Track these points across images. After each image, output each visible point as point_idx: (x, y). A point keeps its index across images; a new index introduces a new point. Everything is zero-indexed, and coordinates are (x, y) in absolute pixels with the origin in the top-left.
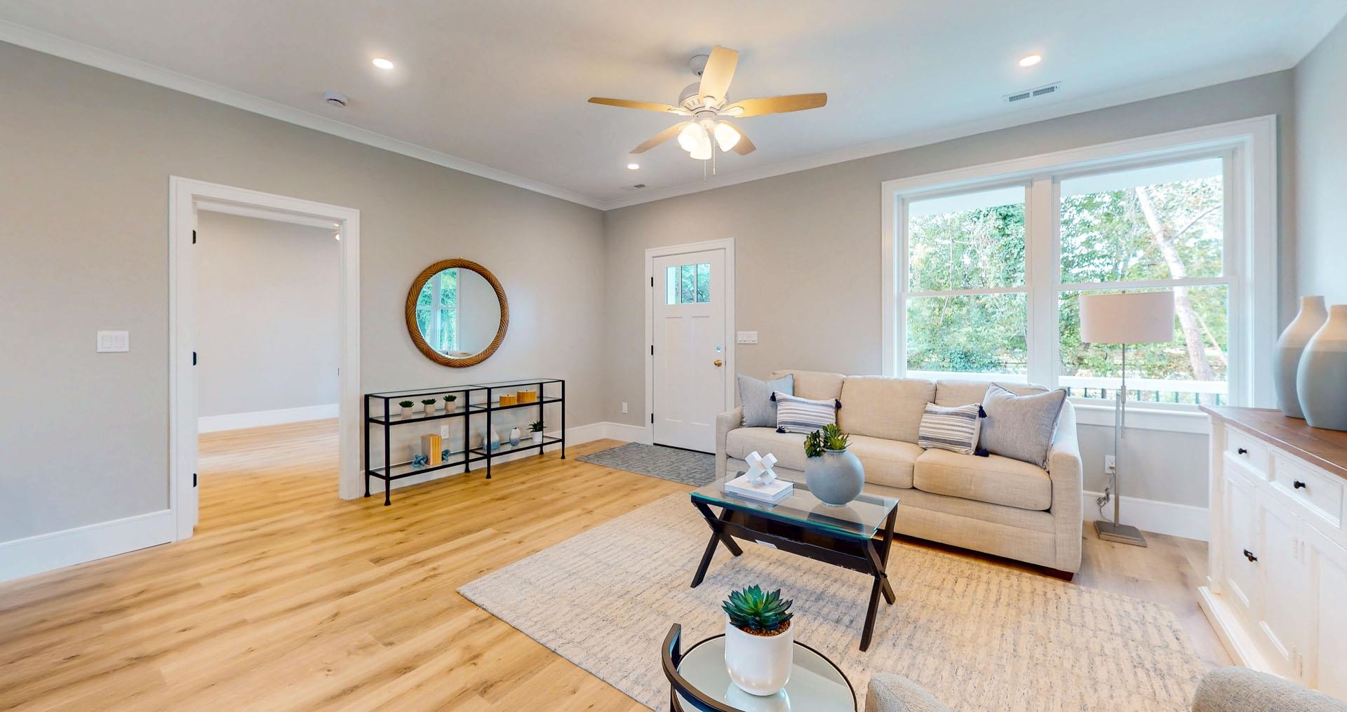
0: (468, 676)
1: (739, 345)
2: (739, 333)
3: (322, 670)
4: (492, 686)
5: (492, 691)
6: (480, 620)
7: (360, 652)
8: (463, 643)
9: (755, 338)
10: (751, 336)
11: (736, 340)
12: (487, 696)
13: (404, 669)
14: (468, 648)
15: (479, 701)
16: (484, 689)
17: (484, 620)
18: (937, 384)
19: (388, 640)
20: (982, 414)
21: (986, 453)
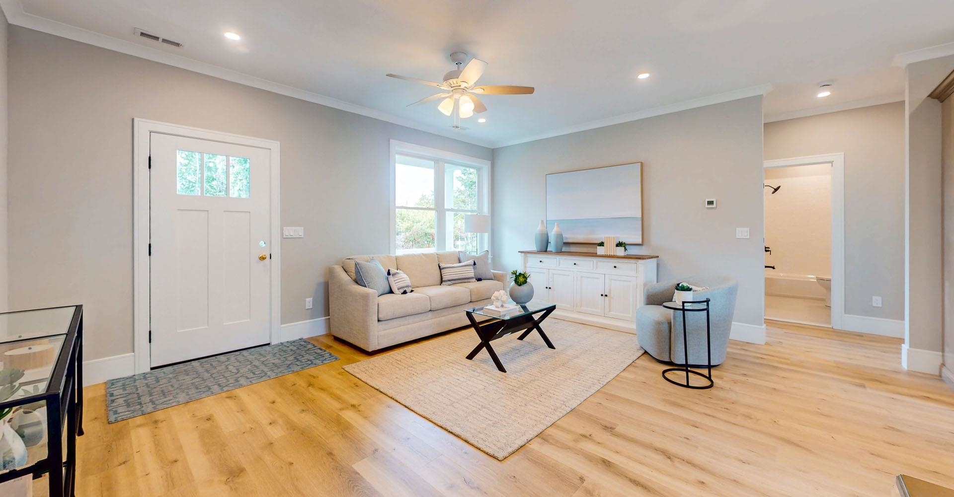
0: (602, 436)
1: (284, 239)
2: (284, 228)
4: (606, 427)
5: (608, 425)
8: (571, 444)
9: (301, 233)
10: (298, 231)
11: (282, 234)
12: (614, 427)
15: (620, 428)
16: (609, 429)
17: (544, 439)
18: (437, 254)
19: (579, 482)
20: (475, 264)
21: (479, 280)
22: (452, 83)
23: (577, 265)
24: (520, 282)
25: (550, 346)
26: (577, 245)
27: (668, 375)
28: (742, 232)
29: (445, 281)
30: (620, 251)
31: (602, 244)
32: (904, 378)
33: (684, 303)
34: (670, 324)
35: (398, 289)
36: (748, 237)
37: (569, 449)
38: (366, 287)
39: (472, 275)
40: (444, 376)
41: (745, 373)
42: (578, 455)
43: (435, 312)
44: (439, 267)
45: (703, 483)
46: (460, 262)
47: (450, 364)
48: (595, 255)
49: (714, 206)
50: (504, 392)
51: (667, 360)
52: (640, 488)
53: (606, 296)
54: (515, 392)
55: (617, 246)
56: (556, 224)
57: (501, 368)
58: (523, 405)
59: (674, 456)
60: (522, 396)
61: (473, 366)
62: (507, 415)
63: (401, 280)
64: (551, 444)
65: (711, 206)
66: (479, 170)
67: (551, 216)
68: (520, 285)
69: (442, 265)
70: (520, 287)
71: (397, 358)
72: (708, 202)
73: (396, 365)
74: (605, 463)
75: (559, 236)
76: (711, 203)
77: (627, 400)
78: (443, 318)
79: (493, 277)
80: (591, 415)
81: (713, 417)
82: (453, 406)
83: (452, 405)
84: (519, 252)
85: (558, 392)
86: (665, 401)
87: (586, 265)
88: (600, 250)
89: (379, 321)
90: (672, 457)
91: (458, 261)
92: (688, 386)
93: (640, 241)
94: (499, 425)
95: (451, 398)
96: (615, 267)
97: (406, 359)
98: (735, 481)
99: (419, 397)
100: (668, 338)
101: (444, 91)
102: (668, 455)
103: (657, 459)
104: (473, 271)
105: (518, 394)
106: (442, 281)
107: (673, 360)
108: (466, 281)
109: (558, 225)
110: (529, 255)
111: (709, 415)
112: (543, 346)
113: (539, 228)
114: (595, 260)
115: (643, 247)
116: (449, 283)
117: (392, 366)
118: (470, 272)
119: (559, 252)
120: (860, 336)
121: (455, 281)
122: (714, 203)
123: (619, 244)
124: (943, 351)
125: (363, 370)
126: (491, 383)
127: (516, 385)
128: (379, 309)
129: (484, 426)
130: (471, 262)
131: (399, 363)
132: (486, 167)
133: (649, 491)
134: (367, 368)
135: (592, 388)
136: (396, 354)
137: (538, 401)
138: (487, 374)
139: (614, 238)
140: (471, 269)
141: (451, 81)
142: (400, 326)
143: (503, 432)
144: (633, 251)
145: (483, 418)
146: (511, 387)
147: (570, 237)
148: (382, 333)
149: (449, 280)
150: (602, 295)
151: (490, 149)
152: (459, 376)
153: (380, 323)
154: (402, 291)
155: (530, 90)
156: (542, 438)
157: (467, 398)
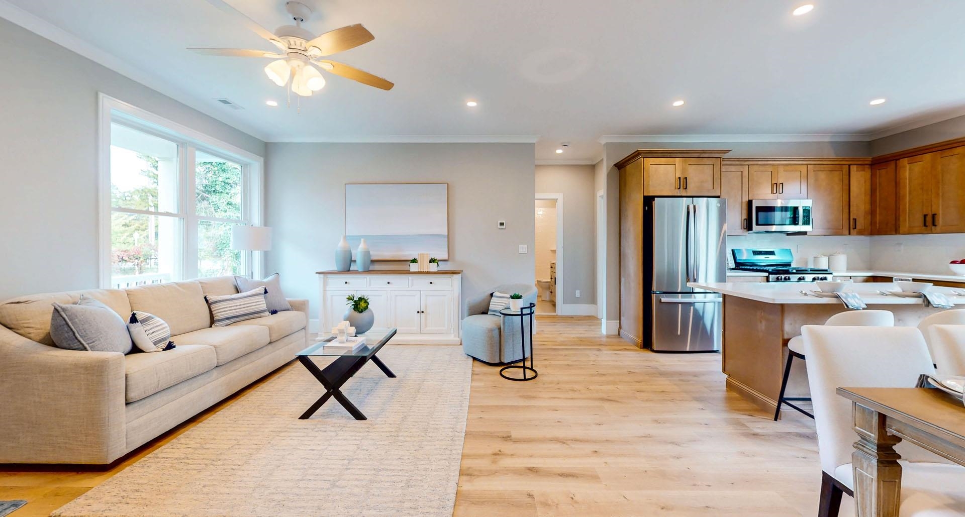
0: (507, 447)
3: (576, 502)
4: (503, 437)
5: (505, 435)
6: (469, 477)
7: (550, 502)
8: (494, 467)
12: (509, 435)
13: (533, 470)
14: (494, 462)
15: (515, 434)
16: (507, 438)
17: (468, 475)
18: (200, 283)
19: (530, 499)
20: (266, 292)
21: (274, 312)
22: (292, 42)
23: (391, 283)
24: (361, 308)
25: (390, 375)
26: (383, 263)
27: (504, 373)
28: (523, 249)
29: (219, 321)
30: (433, 267)
31: (414, 261)
32: (604, 340)
33: (522, 309)
34: (500, 329)
35: (155, 343)
36: (526, 252)
37: (496, 473)
38: (85, 349)
39: (263, 306)
40: (288, 453)
41: (545, 358)
42: (507, 474)
43: (223, 367)
44: (207, 301)
45: (596, 451)
46: (238, 291)
47: (282, 434)
48: (408, 272)
49: (504, 227)
50: (386, 443)
51: (497, 361)
52: (570, 478)
53: (423, 312)
54: (397, 438)
55: (430, 262)
56: (362, 239)
57: (359, 416)
58: (418, 448)
59: (567, 440)
60: (408, 439)
61: (319, 426)
62: (413, 468)
63: (158, 328)
64: (478, 476)
65: (502, 227)
66: (245, 166)
67: (352, 231)
68: (362, 312)
69: (212, 298)
70: (361, 314)
71: (177, 456)
72: (500, 223)
73: (185, 467)
74: (531, 470)
75: (367, 253)
76: (502, 224)
77: (497, 406)
78: (234, 374)
79: (289, 307)
80: (484, 432)
81: (558, 398)
82: (338, 486)
83: (334, 485)
84: (316, 273)
85: (439, 421)
86: (521, 397)
87: (400, 282)
88: (414, 267)
89: (127, 404)
90: (565, 441)
91: (233, 290)
92: (525, 379)
93: (446, 257)
94: (414, 483)
95: (326, 478)
96: (431, 283)
97: (196, 452)
98: (607, 440)
99: (276, 497)
100: (498, 342)
101: (279, 51)
102: (562, 441)
103: (556, 448)
104: (265, 302)
105: (402, 438)
106: (212, 321)
107: (503, 361)
108: (256, 315)
109: (365, 242)
110: (329, 276)
111: (554, 398)
112: (382, 378)
113: (341, 244)
114: (410, 277)
115: (449, 263)
116: (228, 322)
117: (177, 472)
118: (261, 304)
119: (367, 271)
120: (572, 317)
121: (235, 319)
122: (505, 224)
123: (432, 261)
124: (620, 319)
125: (115, 500)
126: (360, 438)
127: (390, 429)
128: (128, 383)
129: (399, 492)
130: (261, 290)
131: (187, 461)
132: (256, 166)
133: (577, 477)
134: (123, 494)
135: (464, 405)
136: (168, 450)
137: (429, 438)
138: (344, 429)
139: (427, 254)
140: (261, 299)
141: (292, 40)
142: (169, 403)
143: (426, 488)
144: (443, 267)
145: (389, 484)
146: (388, 434)
147: (376, 255)
148: (135, 423)
149: (228, 319)
150: (418, 312)
151: (263, 142)
152: (309, 445)
153: (130, 407)
154: (164, 345)
155: (386, 85)
156: (466, 475)
157: (347, 469)
